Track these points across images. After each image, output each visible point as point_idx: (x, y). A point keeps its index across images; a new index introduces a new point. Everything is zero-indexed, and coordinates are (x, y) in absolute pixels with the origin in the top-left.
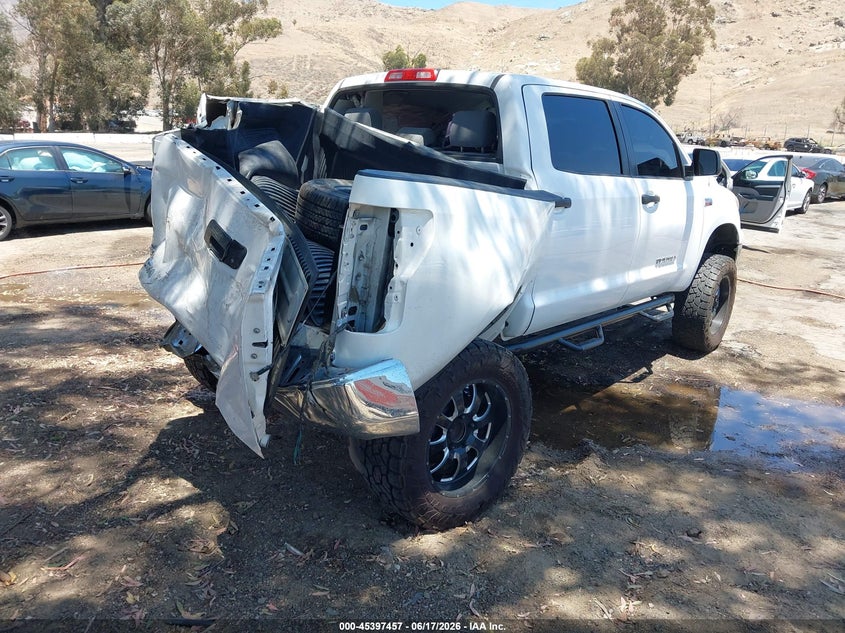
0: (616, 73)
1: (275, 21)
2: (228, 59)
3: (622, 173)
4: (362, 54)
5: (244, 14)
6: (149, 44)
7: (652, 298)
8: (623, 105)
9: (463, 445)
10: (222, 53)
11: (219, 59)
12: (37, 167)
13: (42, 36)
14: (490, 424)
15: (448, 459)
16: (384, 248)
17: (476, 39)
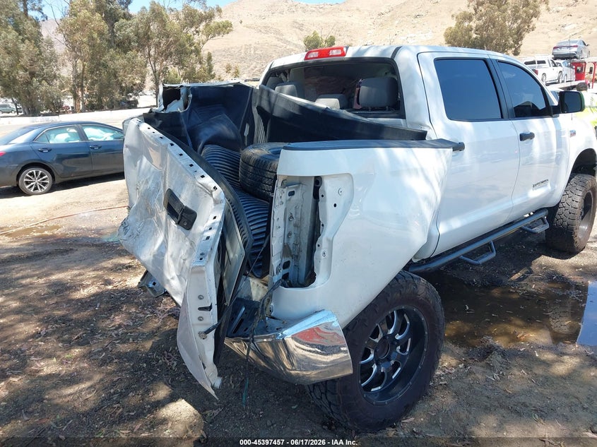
0: (474, 36)
1: (227, 22)
2: (197, 52)
3: (502, 118)
4: (289, 40)
5: (206, 19)
6: (143, 46)
7: (529, 214)
8: (500, 61)
9: (388, 359)
10: (193, 48)
11: (192, 52)
12: (67, 140)
13: (74, 48)
14: (410, 340)
15: (377, 374)
16: (310, 210)
17: (370, 22)
